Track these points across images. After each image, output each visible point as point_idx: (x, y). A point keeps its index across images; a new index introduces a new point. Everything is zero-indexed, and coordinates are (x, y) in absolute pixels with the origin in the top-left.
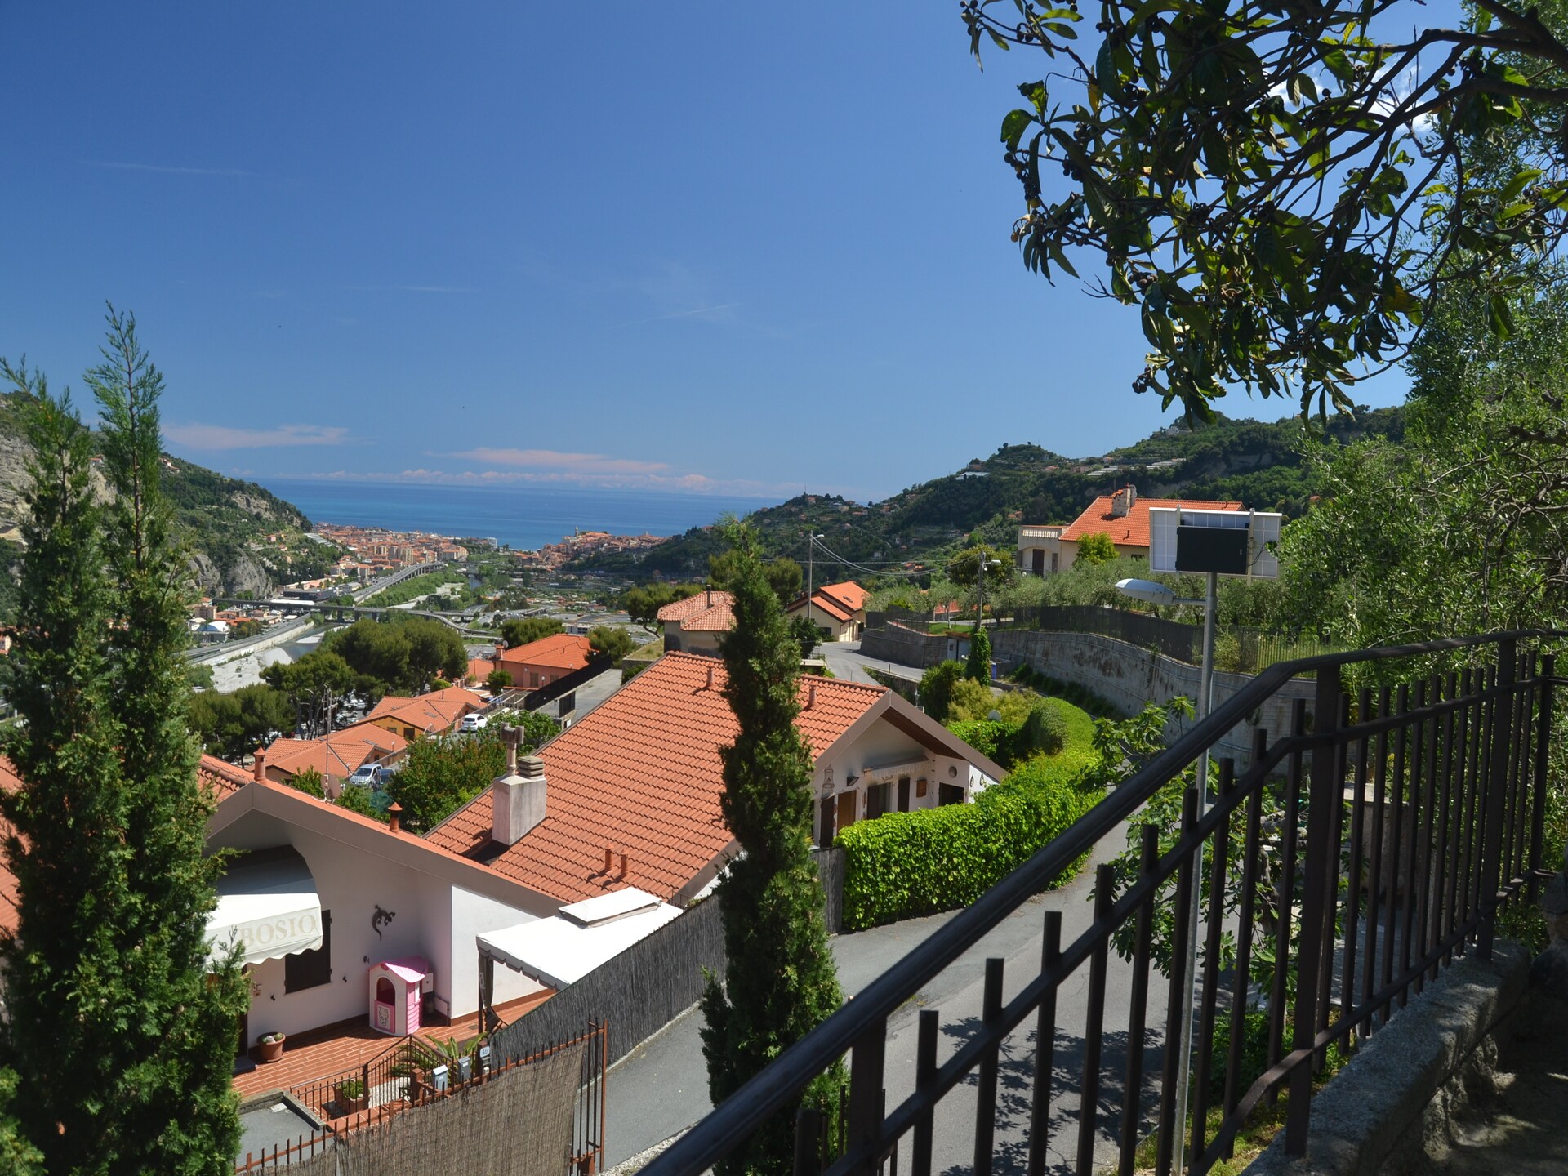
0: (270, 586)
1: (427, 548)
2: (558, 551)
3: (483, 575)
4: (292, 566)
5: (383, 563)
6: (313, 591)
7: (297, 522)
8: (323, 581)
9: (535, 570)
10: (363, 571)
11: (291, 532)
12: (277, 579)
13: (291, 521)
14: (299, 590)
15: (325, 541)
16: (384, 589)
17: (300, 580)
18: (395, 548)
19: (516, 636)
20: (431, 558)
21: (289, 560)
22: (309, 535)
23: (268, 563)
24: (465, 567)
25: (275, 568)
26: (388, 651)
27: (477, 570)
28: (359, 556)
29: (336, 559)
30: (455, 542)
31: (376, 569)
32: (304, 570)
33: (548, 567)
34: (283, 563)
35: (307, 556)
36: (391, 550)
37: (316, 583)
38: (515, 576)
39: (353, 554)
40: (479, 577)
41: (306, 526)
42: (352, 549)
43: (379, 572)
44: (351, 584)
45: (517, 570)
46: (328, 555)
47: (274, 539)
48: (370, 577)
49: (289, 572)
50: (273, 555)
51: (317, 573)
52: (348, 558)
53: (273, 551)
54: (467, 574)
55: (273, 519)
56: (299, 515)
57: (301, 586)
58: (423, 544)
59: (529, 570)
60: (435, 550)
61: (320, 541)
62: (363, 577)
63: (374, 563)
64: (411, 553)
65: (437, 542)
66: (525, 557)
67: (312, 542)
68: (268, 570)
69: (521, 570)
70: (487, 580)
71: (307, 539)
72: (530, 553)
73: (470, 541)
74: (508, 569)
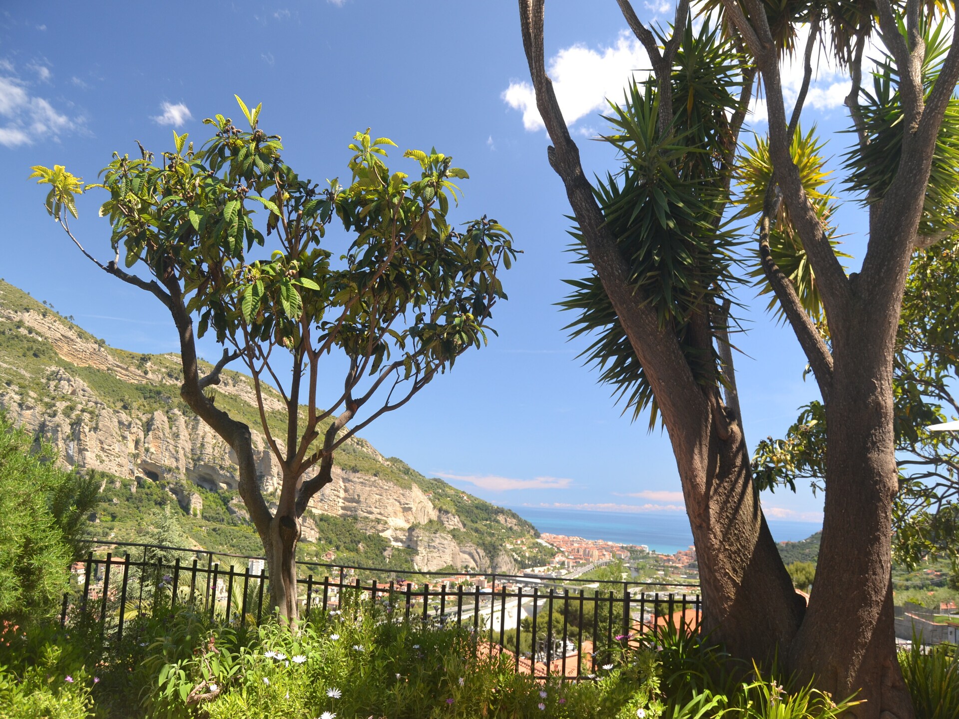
0: (516, 570)
1: (606, 551)
2: (686, 555)
3: (640, 569)
4: (529, 559)
5: (580, 559)
6: (539, 574)
7: (532, 532)
8: (545, 568)
9: (671, 567)
10: (568, 563)
11: (528, 539)
12: (520, 566)
13: (529, 532)
14: (532, 573)
15: (547, 544)
16: (580, 574)
17: (533, 567)
18: (587, 550)
19: (662, 609)
20: (608, 557)
21: (527, 555)
22: (539, 541)
23: (516, 556)
24: (628, 563)
25: (519, 559)
26: (588, 614)
27: (636, 565)
28: (566, 554)
29: (553, 555)
30: (622, 547)
31: (576, 562)
32: (535, 561)
33: (680, 565)
34: (523, 557)
35: (537, 553)
36: (585, 551)
37: (542, 569)
38: (659, 570)
39: (563, 552)
40: (637, 570)
41: (537, 535)
42: (562, 549)
43: (578, 564)
44: (561, 571)
45: (660, 566)
46: (549, 553)
47: (519, 542)
48: (573, 567)
49: (527, 562)
50: (518, 552)
51: (543, 563)
52: (560, 555)
53: (518, 549)
54: (629, 568)
55: (519, 531)
56: (533, 528)
57: (533, 571)
58: (604, 548)
59: (668, 567)
60: (611, 552)
61: (545, 544)
62: (569, 567)
63: (575, 558)
64: (596, 553)
65: (612, 547)
66: (665, 558)
67: (540, 544)
68: (515, 560)
69: (663, 566)
70: (641, 572)
71: (537, 543)
72: (668, 556)
73: (631, 547)
74: (655, 566)
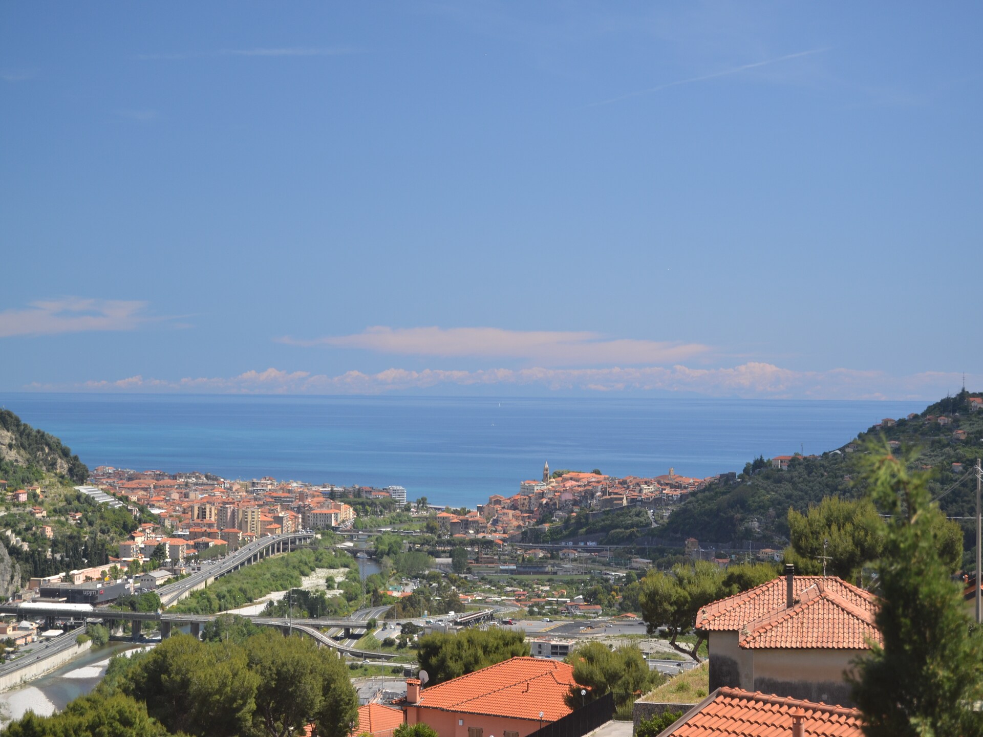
0: (17, 580)
1: (285, 508)
2: (514, 507)
3: (382, 554)
4: (54, 544)
5: (209, 535)
6: (89, 586)
7: (62, 466)
8: (106, 568)
9: (473, 543)
10: (174, 549)
11: (52, 485)
12: (29, 567)
13: (52, 465)
14: (67, 586)
15: (109, 499)
16: (211, 580)
17: (68, 567)
18: (230, 508)
19: (443, 661)
20: (291, 526)
21: (49, 533)
22: (84, 489)
23: (14, 540)
24: (351, 539)
25: (26, 547)
26: (219, 691)
27: (371, 545)
28: (167, 523)
29: (129, 529)
30: (332, 495)
31: (196, 546)
32: (75, 549)
33: (496, 537)
34: (37, 539)
35: (80, 525)
36: (222, 512)
37: (95, 572)
38: (437, 555)
39: (158, 520)
40: (375, 557)
41: (78, 474)
42: (155, 511)
43: (201, 552)
44: (155, 574)
45: (440, 543)
46: (115, 523)
47: (23, 498)
48: (188, 559)
49: (49, 554)
50: (23, 526)
51: (97, 556)
52: (149, 527)
53: (22, 518)
54: (354, 552)
55: (22, 463)
56: (65, 453)
57: (69, 579)
58: (277, 499)
59: (462, 543)
60: (299, 510)
61: (102, 499)
62: (175, 561)
63: (193, 536)
64: (257, 516)
65: (302, 496)
66: (455, 519)
67: (89, 500)
68: (14, 552)
69: (449, 543)
70: (388, 561)
71: (78, 497)
72: (464, 512)
73: (358, 494)
74: (426, 542)
